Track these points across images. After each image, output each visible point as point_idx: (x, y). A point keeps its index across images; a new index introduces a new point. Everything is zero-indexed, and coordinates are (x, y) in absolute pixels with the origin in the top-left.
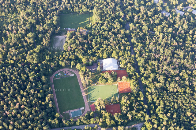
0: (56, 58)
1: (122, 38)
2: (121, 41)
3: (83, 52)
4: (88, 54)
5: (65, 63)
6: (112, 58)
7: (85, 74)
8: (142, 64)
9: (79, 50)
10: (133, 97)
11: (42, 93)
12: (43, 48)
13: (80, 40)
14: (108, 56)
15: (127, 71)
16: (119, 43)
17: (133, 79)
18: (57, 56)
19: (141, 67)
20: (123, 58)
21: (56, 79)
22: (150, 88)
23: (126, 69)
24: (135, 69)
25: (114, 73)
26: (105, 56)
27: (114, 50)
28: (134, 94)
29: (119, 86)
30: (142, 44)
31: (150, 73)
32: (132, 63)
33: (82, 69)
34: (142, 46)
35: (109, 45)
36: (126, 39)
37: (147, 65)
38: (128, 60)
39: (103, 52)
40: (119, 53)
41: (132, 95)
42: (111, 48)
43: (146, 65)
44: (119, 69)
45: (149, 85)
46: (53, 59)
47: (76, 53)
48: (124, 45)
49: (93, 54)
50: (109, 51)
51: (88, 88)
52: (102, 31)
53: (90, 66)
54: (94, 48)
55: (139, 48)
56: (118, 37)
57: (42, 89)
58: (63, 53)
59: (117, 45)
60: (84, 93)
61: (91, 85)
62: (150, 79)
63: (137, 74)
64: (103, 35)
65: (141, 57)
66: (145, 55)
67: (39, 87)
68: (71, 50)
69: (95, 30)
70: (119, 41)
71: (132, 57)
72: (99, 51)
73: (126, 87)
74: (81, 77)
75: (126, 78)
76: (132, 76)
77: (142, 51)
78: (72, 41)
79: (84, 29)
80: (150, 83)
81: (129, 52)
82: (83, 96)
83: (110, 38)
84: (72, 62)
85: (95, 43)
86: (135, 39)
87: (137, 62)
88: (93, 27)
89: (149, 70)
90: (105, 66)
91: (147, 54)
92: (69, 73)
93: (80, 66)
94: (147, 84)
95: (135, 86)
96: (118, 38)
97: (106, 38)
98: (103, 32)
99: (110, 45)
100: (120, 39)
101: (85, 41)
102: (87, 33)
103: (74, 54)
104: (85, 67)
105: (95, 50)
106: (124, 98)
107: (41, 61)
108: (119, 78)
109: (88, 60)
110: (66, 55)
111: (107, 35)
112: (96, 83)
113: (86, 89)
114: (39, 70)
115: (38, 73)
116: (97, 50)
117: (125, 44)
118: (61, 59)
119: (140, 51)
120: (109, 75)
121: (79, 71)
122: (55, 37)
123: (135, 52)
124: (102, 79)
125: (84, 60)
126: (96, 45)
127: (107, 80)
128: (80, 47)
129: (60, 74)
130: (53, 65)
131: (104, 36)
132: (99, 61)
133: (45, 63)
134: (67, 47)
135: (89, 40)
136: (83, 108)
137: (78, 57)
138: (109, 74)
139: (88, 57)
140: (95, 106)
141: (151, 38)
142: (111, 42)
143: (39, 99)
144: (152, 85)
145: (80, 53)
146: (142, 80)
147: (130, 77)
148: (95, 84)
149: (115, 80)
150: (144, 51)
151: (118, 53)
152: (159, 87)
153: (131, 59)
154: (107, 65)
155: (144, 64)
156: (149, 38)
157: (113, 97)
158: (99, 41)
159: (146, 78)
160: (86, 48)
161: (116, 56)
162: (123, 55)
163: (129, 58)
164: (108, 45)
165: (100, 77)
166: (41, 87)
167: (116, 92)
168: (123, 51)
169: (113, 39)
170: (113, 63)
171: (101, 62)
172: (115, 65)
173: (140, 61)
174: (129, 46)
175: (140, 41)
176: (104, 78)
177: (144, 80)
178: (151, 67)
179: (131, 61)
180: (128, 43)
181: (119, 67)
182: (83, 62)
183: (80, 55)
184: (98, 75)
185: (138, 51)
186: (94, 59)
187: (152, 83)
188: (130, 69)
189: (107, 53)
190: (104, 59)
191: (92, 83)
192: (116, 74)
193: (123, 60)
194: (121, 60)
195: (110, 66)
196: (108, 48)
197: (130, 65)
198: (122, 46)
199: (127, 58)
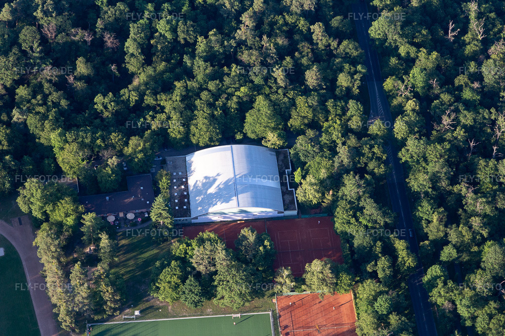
1: (312, 17)
2: (308, 37)
3: (64, 103)
4: (98, 115)
6: (246, 140)
8: (434, 179)
9: (38, 89)
13: (45, 30)
14: (223, 133)
15: (339, 226)
16: (290, 50)
17: (374, 275)
19: (425, 204)
20: (315, 141)
23: (330, 211)
24: (385, 214)
25: (252, 238)
26: (201, 127)
27: (258, 89)
29: (285, 321)
30: (435, 54)
31: (484, 240)
32: (372, 173)
33: (57, 216)
34: (438, 68)
35: (231, 58)
36: (336, 22)
37: (462, 188)
38: (343, 153)
39: (191, 107)
40: (294, 113)
42: (245, 79)
43: (456, 188)
44: (288, 213)
45: (474, 318)
47: (22, 113)
48: (323, 58)
50: (230, 96)
53: (109, 192)
54: (136, 82)
55: (417, 76)
56: (287, 10)
59: (282, 58)
61: (111, 317)
62: (480, 282)
63: (400, 245)
65: (428, 135)
66: (455, 124)
70: (291, 32)
71: (374, 137)
72: (165, 101)
74: (47, 266)
75: (327, 272)
76: (368, 255)
77: (437, 97)
80: (479, 301)
81: (352, 104)
83: (239, 13)
85: (141, 46)
86: (392, 22)
87: (405, 170)
89: (476, 222)
90: (199, 192)
91: (467, 118)
93: (39, 194)
94: (463, 312)
95: (382, 321)
96: (290, 13)
97: (211, 18)
99: (239, 63)
100: (302, 24)
101: (80, 35)
104: (75, 201)
105: (142, 96)
108: (286, 273)
109: (96, 158)
112: (143, 306)
116: (155, 93)
117: (330, 54)
119: (424, 99)
120: (221, 255)
121: (37, 224)
123: (395, 102)
124: (175, 279)
125: (70, 157)
126: (148, 62)
127: (207, 287)
132: (164, 162)
135: (105, 29)
137: (33, 137)
138: (220, 247)
139: (94, 140)
141: (493, 15)
142: (241, 43)
144: (491, 317)
145: (41, 109)
146: (432, 284)
148: (137, 313)
150: (446, 97)
151: (281, 114)
153: (366, 150)
154: (212, 190)
155: (444, 184)
156: (480, 15)
158: (169, 36)
161: (274, 129)
162: (314, 125)
163: (353, 141)
164: (221, 62)
165: (163, 267)
168: (313, 100)
169: (259, 19)
170: (252, 173)
171: (175, 167)
172: (265, 187)
173: (418, 162)
174: (353, 69)
175: (424, 32)
176: (190, 273)
177: (445, 283)
178: (488, 203)
179: (366, 164)
180: (347, 47)
181: (287, 201)
182: (65, 168)
183: (47, 124)
184: (155, 251)
185: (408, 99)
186: (135, 152)
187: (492, 303)
188: (358, 214)
189: (218, 112)
190: (198, 148)
191: (115, 301)
192: (265, 247)
193: (318, 159)
194: (302, 158)
195: (234, 198)
196: (222, 81)
197: (359, 186)
198: (308, 67)
199: (340, 145)
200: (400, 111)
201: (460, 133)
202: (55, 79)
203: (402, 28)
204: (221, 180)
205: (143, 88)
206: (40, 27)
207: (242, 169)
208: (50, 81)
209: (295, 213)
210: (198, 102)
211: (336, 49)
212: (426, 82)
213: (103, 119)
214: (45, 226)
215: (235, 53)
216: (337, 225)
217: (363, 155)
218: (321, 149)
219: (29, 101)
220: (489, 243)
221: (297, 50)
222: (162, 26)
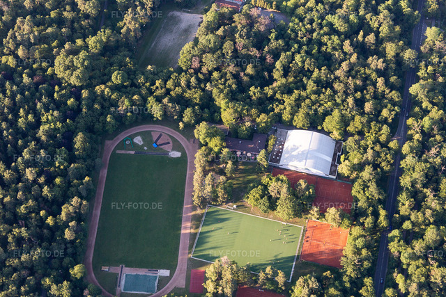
0: (143, 84)
1: (380, 73)
2: (374, 84)
3: (234, 86)
4: (249, 97)
5: (165, 110)
6: (322, 131)
7: (213, 162)
8: (413, 183)
9: (223, 76)
11: (59, 186)
12: (117, 41)
13: (237, 46)
14: (311, 124)
15: (354, 192)
16: (362, 88)
18: (147, 80)
19: (404, 194)
20: (357, 142)
21: (123, 152)
22: (407, 276)
23: (352, 183)
24: (380, 193)
25: (304, 185)
26: (299, 119)
27: (337, 105)
28: (345, 279)
29: (308, 234)
30: (441, 112)
31: (430, 224)
32: (382, 169)
33: (211, 145)
34: (441, 119)
35: (329, 85)
36: (393, 79)
37: (428, 191)
38: (370, 154)
39: (299, 106)
40: (351, 124)
42: (332, 98)
43: (425, 190)
44: (330, 176)
45: (408, 265)
46: (133, 85)
47: (211, 86)
48: (379, 98)
49: (264, 104)
50: (321, 105)
51: (204, 211)
52: (322, 32)
53: (242, 139)
54: (275, 84)
55: (426, 122)
56: (368, 66)
57: (64, 174)
58: (172, 73)
59: (356, 92)
60: (189, 224)
61: (220, 205)
62: (418, 246)
63: (383, 213)
64: (321, 44)
65: (420, 157)
66: (437, 154)
67: (57, 165)
68: (198, 71)
69: (302, 20)
70: (366, 78)
71: (389, 149)
72: (286, 97)
73: (331, 246)
74: (196, 170)
75: (337, 216)
76: (363, 213)
77: (434, 136)
78: (212, 41)
80: (414, 257)
81: (385, 126)
82: (183, 231)
83: (342, 61)
84: (188, 111)
85: (283, 66)
86: (423, 87)
87: (401, 172)
88: (300, 11)
89: (429, 212)
90: (288, 152)
92: (168, 143)
93: (205, 131)
94: (403, 260)
96: (369, 68)
97: (327, 61)
98: (326, 34)
99: (332, 88)
100: (374, 75)
101: (254, 52)
102: (273, 24)
103: (202, 86)
104: (222, 139)
105: (275, 93)
106: (306, 281)
107: (94, 82)
108: (316, 209)
109: (240, 119)
110: (177, 84)
111: (334, 49)
112: (239, 204)
113: (199, 212)
114: (78, 110)
115: (70, 119)
116: (282, 93)
117: (383, 95)
118: (159, 92)
119: (426, 135)
121: (201, 145)
122: (171, 13)
123: (409, 132)
125: (227, 116)
126: (285, 75)
127: (272, 204)
128: (231, 68)
129: (138, 140)
130: (125, 104)
131: (324, 49)
132: (276, 130)
133: (103, 91)
134: (189, 57)
135: (269, 52)
136: (165, 273)
137: (214, 100)
140: (204, 278)
142: (337, 78)
144: (418, 267)
145: (221, 87)
146: (392, 239)
147: (354, 216)
148: (235, 206)
149: (300, 209)
150: (439, 137)
151: (345, 122)
152: (439, 281)
153: (383, 155)
154: (295, 153)
155: (419, 186)
158: (300, 64)
159: (408, 238)
160: (251, 77)
161: (338, 129)
162: (361, 133)
163: (378, 148)
164: (323, 85)
165: (254, 187)
166: (62, 167)
167: (291, 250)
168: (364, 120)
169: (351, 67)
170: (318, 150)
171: (281, 135)
172: (323, 159)
173: (409, 170)
174: (393, 108)
175: (440, 97)
176: (266, 194)
177: (399, 241)
178: (439, 204)
179: (380, 163)
180: (394, 95)
181: (332, 170)
182: (224, 120)
183: (222, 95)
184: (255, 177)
185: (417, 133)
186: (261, 122)
187: (421, 260)
188: (366, 189)
189: (312, 112)
190: (295, 128)
191: (224, 198)
192: (309, 192)
193: (355, 152)
194: (347, 150)
195: (304, 161)
196: (319, 96)
197: (371, 174)
198: (368, 101)
199: (369, 148)
200: (410, 138)
201: (438, 160)
202: (234, 72)
203: (428, 92)
204: (301, 149)
205: (277, 89)
206: (235, 43)
207: (314, 146)
208: (231, 73)
209: (335, 177)
210: (303, 104)
211: (387, 94)
212: (431, 126)
213: (251, 100)
214: (203, 148)
215: (332, 82)
217: (381, 157)
218: (359, 148)
219: (217, 81)
220: (432, 226)
221: (366, 89)
222: (298, 58)
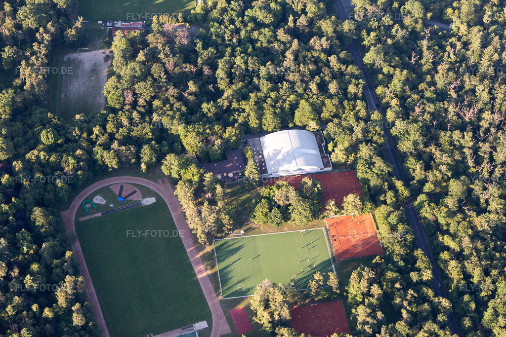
0: (80, 137)
1: (329, 52)
2: (327, 64)
3: (183, 108)
4: (204, 115)
5: (118, 154)
6: (296, 127)
7: (198, 193)
8: (415, 143)
9: (166, 101)
10: (392, 270)
11: (37, 273)
12: (24, 99)
13: (167, 66)
14: (282, 123)
15: (360, 174)
16: (318, 72)
17: (385, 202)
18: (81, 130)
19: (411, 159)
20: (339, 125)
21: (88, 218)
22: (454, 236)
23: (353, 167)
24: (388, 166)
25: (310, 183)
26: (269, 120)
27: (300, 96)
28: (396, 259)
29: (333, 232)
30: (405, 71)
31: (449, 179)
32: (376, 142)
33: (187, 176)
34: (407, 80)
35: (281, 78)
36: (343, 55)
37: (433, 148)
38: (358, 132)
39: (261, 108)
40: (324, 109)
41: (387, 262)
42: (292, 90)
43: (428, 150)
44: (326, 169)
45: (448, 225)
46: (67, 141)
47: (159, 115)
48: (338, 76)
49: (224, 117)
50: (285, 101)
51: (213, 247)
52: (249, 28)
53: (215, 162)
54: (225, 95)
55: (396, 84)
56: (312, 48)
57: (37, 257)
58: (107, 115)
59: (313, 77)
60: (202, 267)
61: (227, 234)
62: (450, 202)
63: (399, 184)
64: (253, 42)
65: (408, 118)
66: (423, 112)
67: (25, 249)
68: (134, 105)
69: (221, 22)
70: (316, 61)
72: (244, 105)
73: (362, 237)
74: (185, 206)
75: (358, 201)
76: (380, 191)
77: (410, 97)
78: (137, 68)
79: (178, 21)
80: (451, 214)
81: (359, 102)
82: (199, 276)
83: (284, 51)
84: (146, 150)
85: (226, 73)
86: (378, 53)
87: (395, 140)
88: (215, 14)
89: (444, 168)
90: (271, 159)
91: (430, 108)
92: (135, 192)
93: (176, 163)
94: (442, 221)
95: (393, 228)
96: (315, 51)
97: (267, 55)
98: (253, 30)
99: (287, 81)
100: (323, 56)
101: (188, 68)
102: (192, 37)
103: (147, 119)
104: (197, 167)
105: (231, 102)
106: (360, 275)
107: (21, 151)
108: (332, 203)
109: (207, 141)
110: (119, 125)
111: (269, 42)
112: (245, 228)
113: (208, 249)
114: (18, 186)
115: (16, 197)
116: (238, 101)
117: (342, 74)
118: (102, 139)
119: (402, 98)
120: (292, 194)
121: (174, 182)
123: (384, 101)
124: (266, 210)
125: (190, 141)
126: (231, 83)
127: (285, 213)
128: (172, 91)
129: (98, 200)
130: (69, 164)
131: (259, 45)
132: (246, 142)
133: (38, 157)
134: (119, 92)
135: (203, 64)
136: (202, 325)
137: (167, 130)
138: (291, 188)
139: (205, 130)
140: (250, 313)
141: (436, 47)
143: (30, 296)
144: (459, 223)
145: (170, 113)
146: (421, 206)
147: (372, 197)
148: (242, 232)
149: (317, 211)
150: (415, 97)
151: (317, 110)
152: (486, 227)
153: (371, 129)
154: (279, 157)
155: (421, 146)
156: (429, 48)
157: (317, 276)
158: (243, 66)
159: (436, 198)
160: (195, 94)
161: (313, 119)
162: (336, 116)
163: (362, 124)
164: (276, 80)
165: (257, 203)
166: (32, 252)
167: (326, 254)
168: (335, 101)
169: (296, 55)
170: (302, 147)
171: (254, 145)
172: (311, 154)
173: (404, 135)
174: (357, 82)
175: (397, 59)
176: (274, 206)
177: (429, 205)
178: (449, 156)
179: (372, 137)
180: (352, 69)
181: (325, 162)
182: (187, 147)
183: (175, 122)
184: (248, 195)
185: (392, 98)
186: (230, 137)
187: (459, 215)
188: (371, 167)
189: (278, 111)
190: (267, 133)
191: (230, 225)
192: (318, 188)
193: (342, 136)
194: (332, 136)
195: (294, 161)
196: (278, 92)
197: (370, 150)
198: (330, 82)
199: (355, 127)
200: (388, 105)
201: (427, 117)
202: (176, 95)
203: (384, 56)
204: (284, 151)
205: (231, 97)
206: (164, 64)
207: (296, 143)
208: (173, 96)
209: (330, 169)
210: (265, 105)
211: (345, 70)
212: (402, 88)
213: (208, 118)
214: (180, 182)
215: (284, 75)
216: (358, 174)
217: (370, 132)
218: (344, 130)
219: (161, 109)
220: (452, 180)
221: (322, 72)
222: (239, 60)
